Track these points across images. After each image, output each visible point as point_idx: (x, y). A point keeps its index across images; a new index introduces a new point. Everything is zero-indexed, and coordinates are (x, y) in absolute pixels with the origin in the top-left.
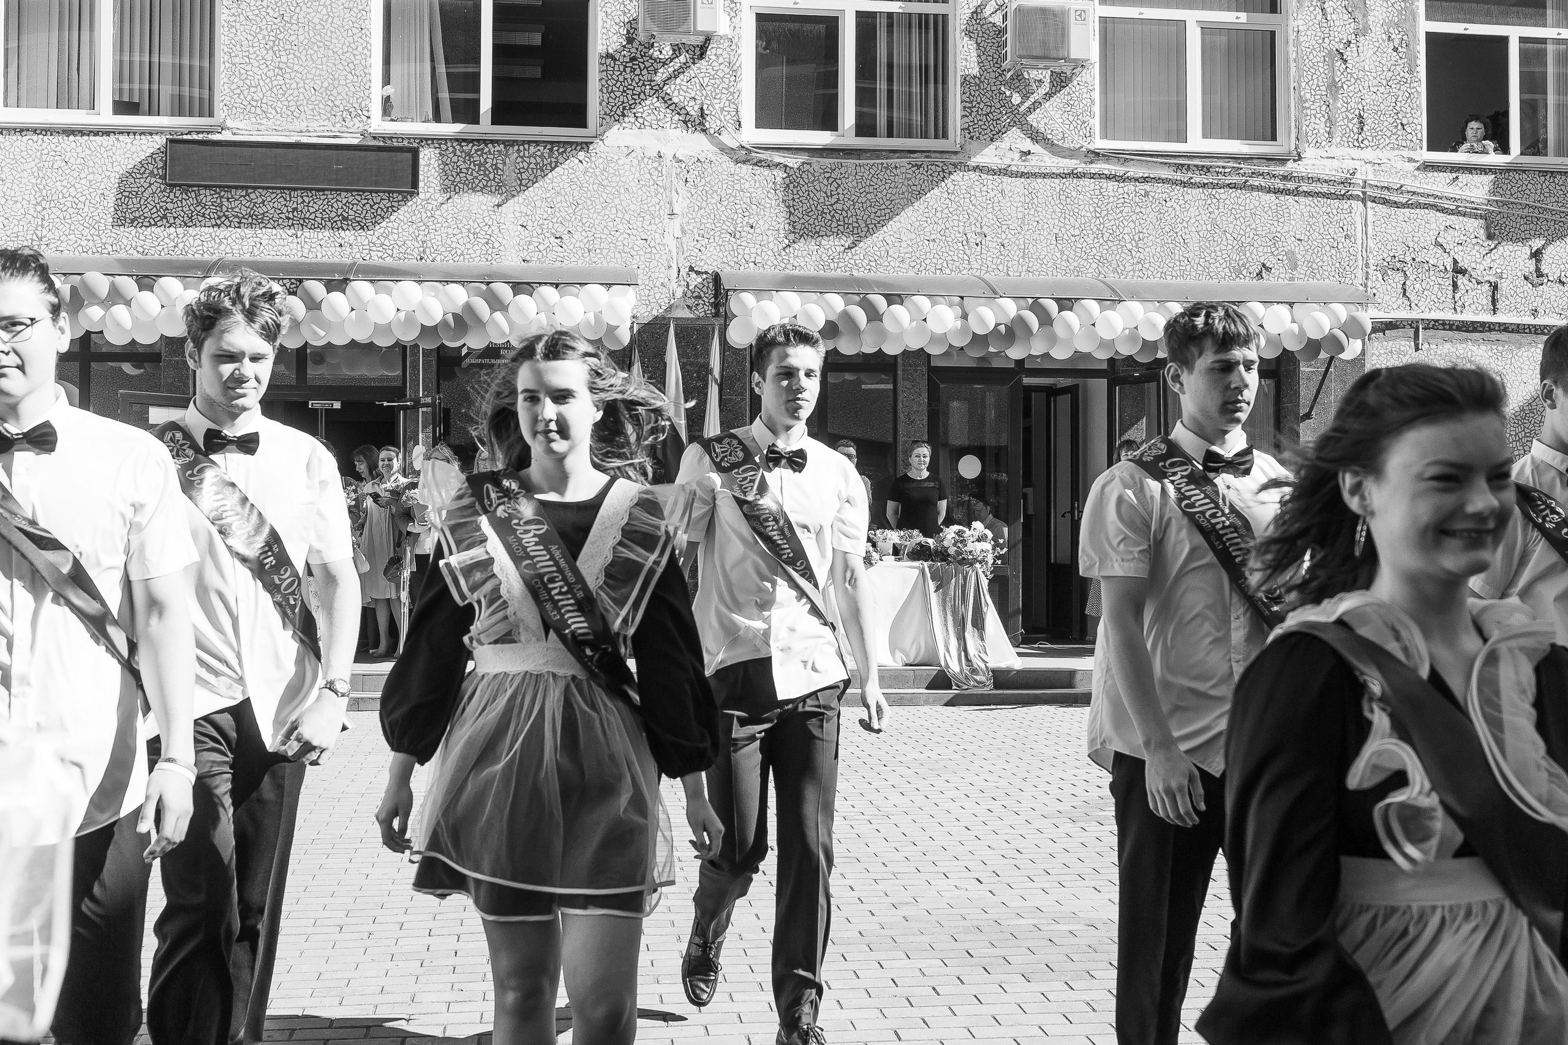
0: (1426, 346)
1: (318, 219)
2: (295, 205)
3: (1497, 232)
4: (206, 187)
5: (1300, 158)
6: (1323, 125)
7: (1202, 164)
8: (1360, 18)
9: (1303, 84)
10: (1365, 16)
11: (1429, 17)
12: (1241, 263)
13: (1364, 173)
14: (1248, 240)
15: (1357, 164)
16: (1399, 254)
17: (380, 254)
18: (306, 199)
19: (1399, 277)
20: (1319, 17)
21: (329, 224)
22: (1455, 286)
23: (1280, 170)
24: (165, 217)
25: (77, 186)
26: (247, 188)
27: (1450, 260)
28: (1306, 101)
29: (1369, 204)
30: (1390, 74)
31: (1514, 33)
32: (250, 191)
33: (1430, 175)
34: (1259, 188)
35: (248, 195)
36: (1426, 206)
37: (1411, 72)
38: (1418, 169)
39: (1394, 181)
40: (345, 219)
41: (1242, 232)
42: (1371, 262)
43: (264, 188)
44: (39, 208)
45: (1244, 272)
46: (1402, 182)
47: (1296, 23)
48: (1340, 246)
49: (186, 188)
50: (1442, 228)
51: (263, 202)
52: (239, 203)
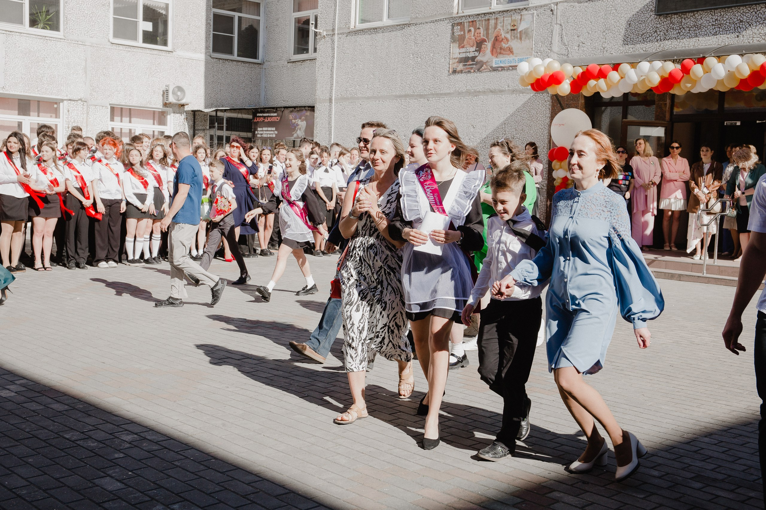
1: (728, 24)
2: (716, 18)
4: (675, 14)
17: (758, 39)
18: (722, 13)
21: (733, 25)
24: (656, 31)
25: (620, 21)
26: (694, 11)
32: (695, 13)
35: (694, 15)
40: (741, 21)
43: (702, 10)
44: (604, 34)
49: (666, 16)
51: (701, 18)
52: (689, 20)
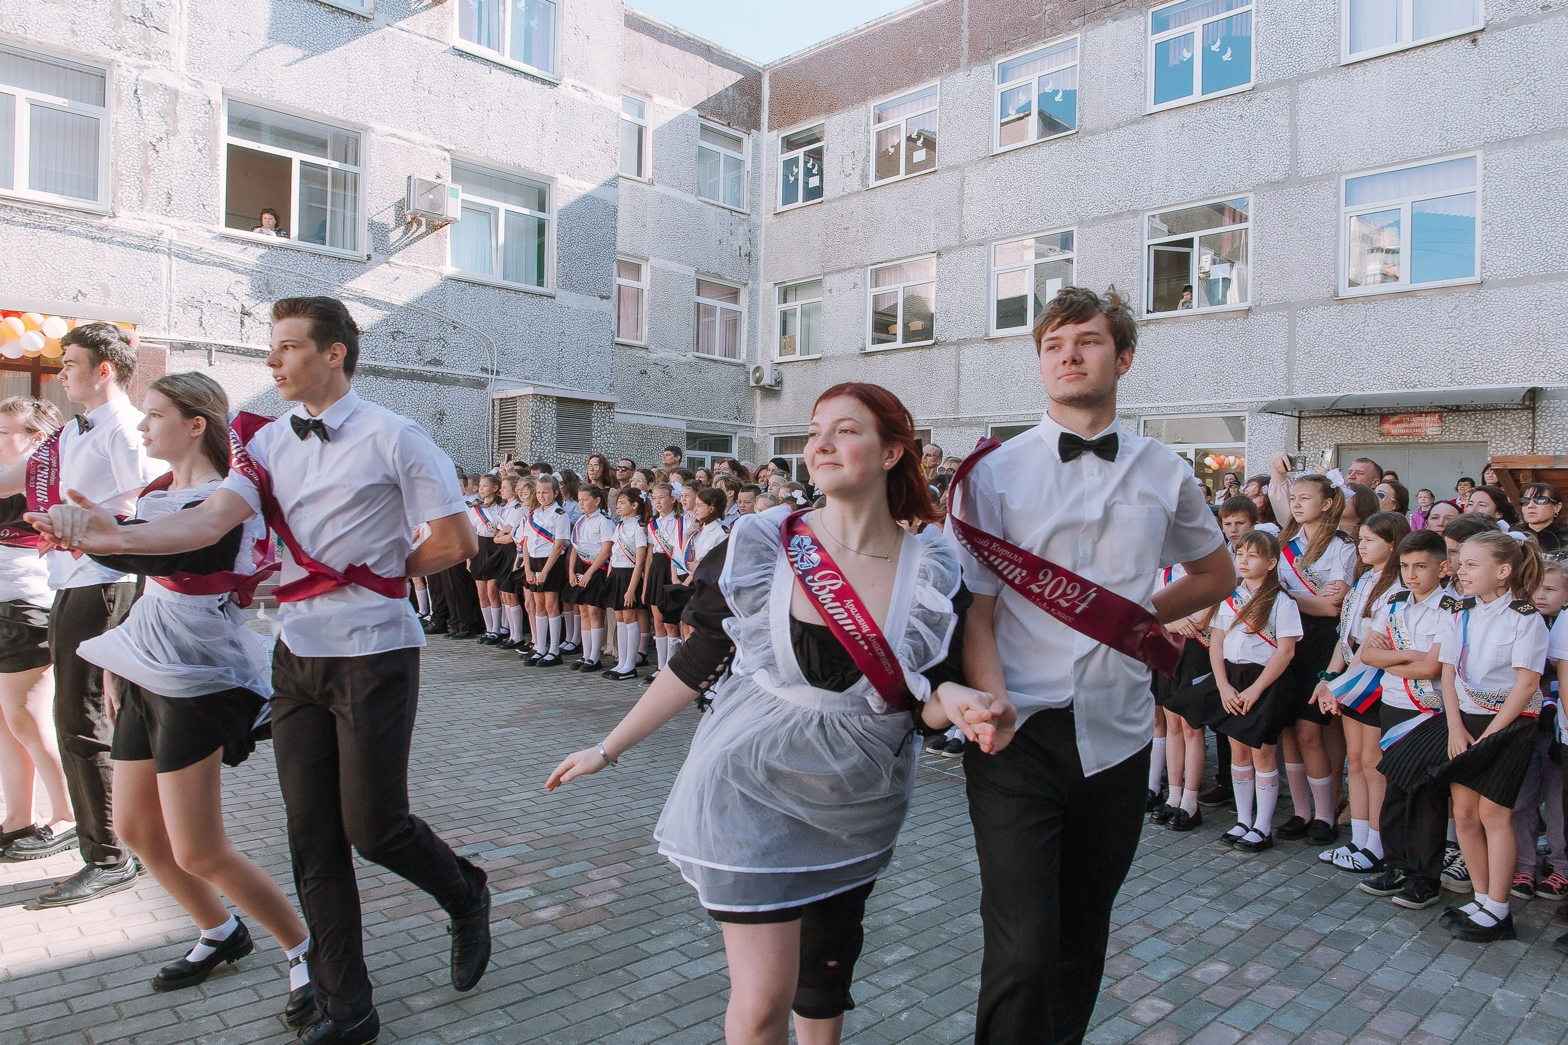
0: (218, 363)
3: (276, 290)
5: (114, 216)
6: (136, 195)
7: (27, 207)
8: (171, 122)
9: (120, 163)
10: (175, 121)
11: (229, 133)
12: (59, 287)
13: (170, 235)
14: (66, 271)
15: (164, 228)
16: (198, 296)
19: (197, 312)
20: (136, 115)
22: (242, 323)
23: (96, 222)
27: (239, 305)
28: (122, 175)
29: (173, 258)
30: (195, 167)
31: (297, 158)
33: (225, 243)
34: (78, 234)
36: (221, 265)
37: (212, 168)
38: (215, 238)
39: (196, 244)
41: (60, 264)
42: (174, 299)
45: (62, 295)
46: (202, 246)
47: (115, 116)
48: (148, 285)
50: (233, 282)
